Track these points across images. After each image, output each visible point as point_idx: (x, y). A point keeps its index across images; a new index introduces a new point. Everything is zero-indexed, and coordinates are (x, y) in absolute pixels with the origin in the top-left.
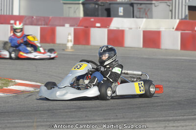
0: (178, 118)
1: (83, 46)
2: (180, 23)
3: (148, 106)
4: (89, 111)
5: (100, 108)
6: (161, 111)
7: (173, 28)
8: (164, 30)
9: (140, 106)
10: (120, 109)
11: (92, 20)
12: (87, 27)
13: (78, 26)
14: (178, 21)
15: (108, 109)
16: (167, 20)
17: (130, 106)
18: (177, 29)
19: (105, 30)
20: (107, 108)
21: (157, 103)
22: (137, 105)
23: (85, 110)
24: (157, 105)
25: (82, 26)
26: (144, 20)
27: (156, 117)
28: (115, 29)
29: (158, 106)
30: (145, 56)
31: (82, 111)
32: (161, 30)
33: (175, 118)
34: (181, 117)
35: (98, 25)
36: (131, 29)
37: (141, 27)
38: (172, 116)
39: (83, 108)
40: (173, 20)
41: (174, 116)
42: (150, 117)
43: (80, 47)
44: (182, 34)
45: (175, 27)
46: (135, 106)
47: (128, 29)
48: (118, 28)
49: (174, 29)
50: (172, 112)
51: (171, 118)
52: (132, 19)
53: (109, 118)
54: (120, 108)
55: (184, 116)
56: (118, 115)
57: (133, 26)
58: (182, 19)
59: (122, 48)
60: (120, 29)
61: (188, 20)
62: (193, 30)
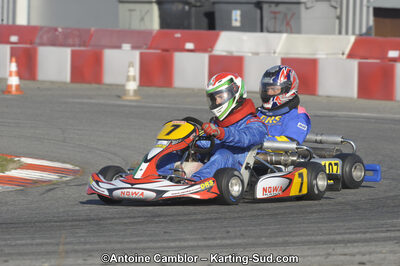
0: (353, 236)
1: (160, 89)
2: (356, 44)
3: (292, 213)
4: (173, 221)
5: (194, 217)
6: (319, 223)
7: (343, 54)
8: (324, 56)
9: (277, 212)
11: (178, 35)
12: (167, 51)
13: (149, 48)
14: (352, 39)
15: (211, 219)
16: (331, 37)
17: (255, 213)
18: (351, 56)
19: (204, 58)
20: (208, 216)
23: (162, 219)
24: (309, 210)
25: (157, 49)
26: (284, 35)
27: (309, 235)
28: (224, 54)
29: (312, 213)
31: (157, 223)
32: (317, 56)
33: (346, 236)
34: (359, 235)
35: (190, 46)
36: (257, 54)
37: (278, 51)
38: (340, 234)
39: (159, 216)
40: (343, 36)
41: (345, 233)
44: (360, 65)
45: (347, 51)
46: (265, 213)
47: (250, 55)
48: (231, 52)
49: (345, 56)
50: (341, 224)
51: (339, 237)
52: (259, 35)
53: (211, 236)
54: (237, 215)
55: (365, 233)
56: (229, 229)
57: (262, 49)
58: (361, 35)
60: (236, 54)
61: (373, 36)
62: (384, 57)
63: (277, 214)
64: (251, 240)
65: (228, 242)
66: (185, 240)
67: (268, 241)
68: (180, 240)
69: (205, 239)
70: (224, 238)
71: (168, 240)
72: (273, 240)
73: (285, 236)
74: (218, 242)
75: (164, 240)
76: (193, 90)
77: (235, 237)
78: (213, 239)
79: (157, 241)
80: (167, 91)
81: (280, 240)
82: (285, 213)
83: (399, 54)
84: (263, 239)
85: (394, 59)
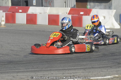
0: (71, 68)
1: (11, 24)
2: (71, 10)
3: (52, 61)
4: (16, 64)
5: (23, 62)
6: (61, 64)
7: (67, 13)
8: (61, 14)
9: (48, 61)
10: (35, 63)
11: (17, 8)
12: (14, 12)
13: (8, 12)
14: (69, 9)
15: (28, 63)
16: (64, 8)
17: (41, 61)
18: (69, 14)
19: (25, 14)
20: (27, 62)
22: (45, 60)
23: (13, 63)
24: (57, 60)
25: (10, 12)
26: (49, 8)
27: (57, 68)
28: (31, 13)
30: (50, 30)
31: (11, 64)
32: (59, 14)
33: (69, 68)
34: (72, 68)
35: (20, 11)
36: (41, 13)
37: (47, 12)
38: (67, 67)
39: (12, 62)
40: (67, 8)
41: (68, 67)
42: (54, 68)
43: (9, 24)
44: (72, 16)
46: (44, 61)
47: (39, 14)
48: (33, 13)
49: (67, 14)
50: (67, 64)
51: (66, 68)
52: (41, 8)
53: (28, 68)
54: (35, 62)
55: (74, 67)
56: (34, 66)
57: (42, 12)
58: (72, 7)
59: (35, 25)
60: (34, 13)
61: (76, 8)
62: (79, 14)
64: (40, 69)
65: (33, 70)
66: (20, 69)
67: (45, 70)
68: (18, 69)
69: (26, 69)
70: (32, 69)
71: (15, 70)
72: (47, 69)
73: (50, 68)
74: (30, 70)
75: (14, 70)
76: (22, 24)
77: (35, 68)
78: (29, 69)
79: (12, 70)
80: (14, 24)
81: (49, 69)
82: (50, 61)
83: (84, 13)
84: (44, 69)
85: (82, 15)
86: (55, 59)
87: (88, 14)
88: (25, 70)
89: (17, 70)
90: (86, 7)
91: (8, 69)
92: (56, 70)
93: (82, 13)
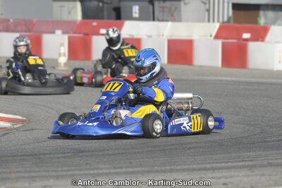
0: (219, 165)
1: (82, 62)
2: (220, 29)
3: (176, 149)
4: (92, 156)
5: (107, 152)
6: (195, 156)
7: (211, 36)
8: (198, 38)
9: (166, 148)
10: (135, 153)
11: (95, 24)
12: (87, 35)
13: (75, 33)
14: (217, 25)
15: (119, 154)
16: (202, 24)
17: (149, 149)
18: (217, 37)
20: (117, 152)
21: (188, 143)
22: (159, 146)
23: (84, 154)
24: (188, 146)
25: (79, 33)
26: (170, 24)
27: (187, 164)
28: (128, 37)
29: (190, 149)
31: (81, 157)
32: (193, 38)
33: (214, 165)
34: (223, 165)
35: (103, 31)
36: (150, 37)
37: (165, 34)
38: (210, 163)
39: (82, 152)
40: (211, 24)
41: (213, 163)
42: (180, 165)
44: (223, 44)
45: (214, 34)
46: (157, 149)
47: (145, 37)
48: (132, 36)
49: (212, 38)
50: (211, 156)
51: (209, 166)
52: (151, 23)
53: (119, 166)
54: (137, 151)
55: (227, 162)
56: (133, 161)
57: (154, 33)
58: (223, 22)
60: (135, 37)
61: (232, 23)
62: (240, 38)
63: (165, 150)
64: (147, 169)
65: (131, 170)
66: (101, 169)
67: (159, 169)
68: (97, 169)
69: (115, 168)
70: (128, 167)
71: (88, 169)
72: (163, 168)
73: (171, 165)
74: (124, 170)
75: (86, 169)
77: (136, 167)
78: (121, 168)
79: (81, 170)
81: (168, 168)
82: (171, 149)
83: (251, 36)
84: (156, 168)
85: (247, 40)
86: (182, 144)
87: (262, 38)
88: (112, 171)
89: (93, 169)
90: (256, 22)
91: (73, 168)
92: (184, 170)
93: (246, 36)
